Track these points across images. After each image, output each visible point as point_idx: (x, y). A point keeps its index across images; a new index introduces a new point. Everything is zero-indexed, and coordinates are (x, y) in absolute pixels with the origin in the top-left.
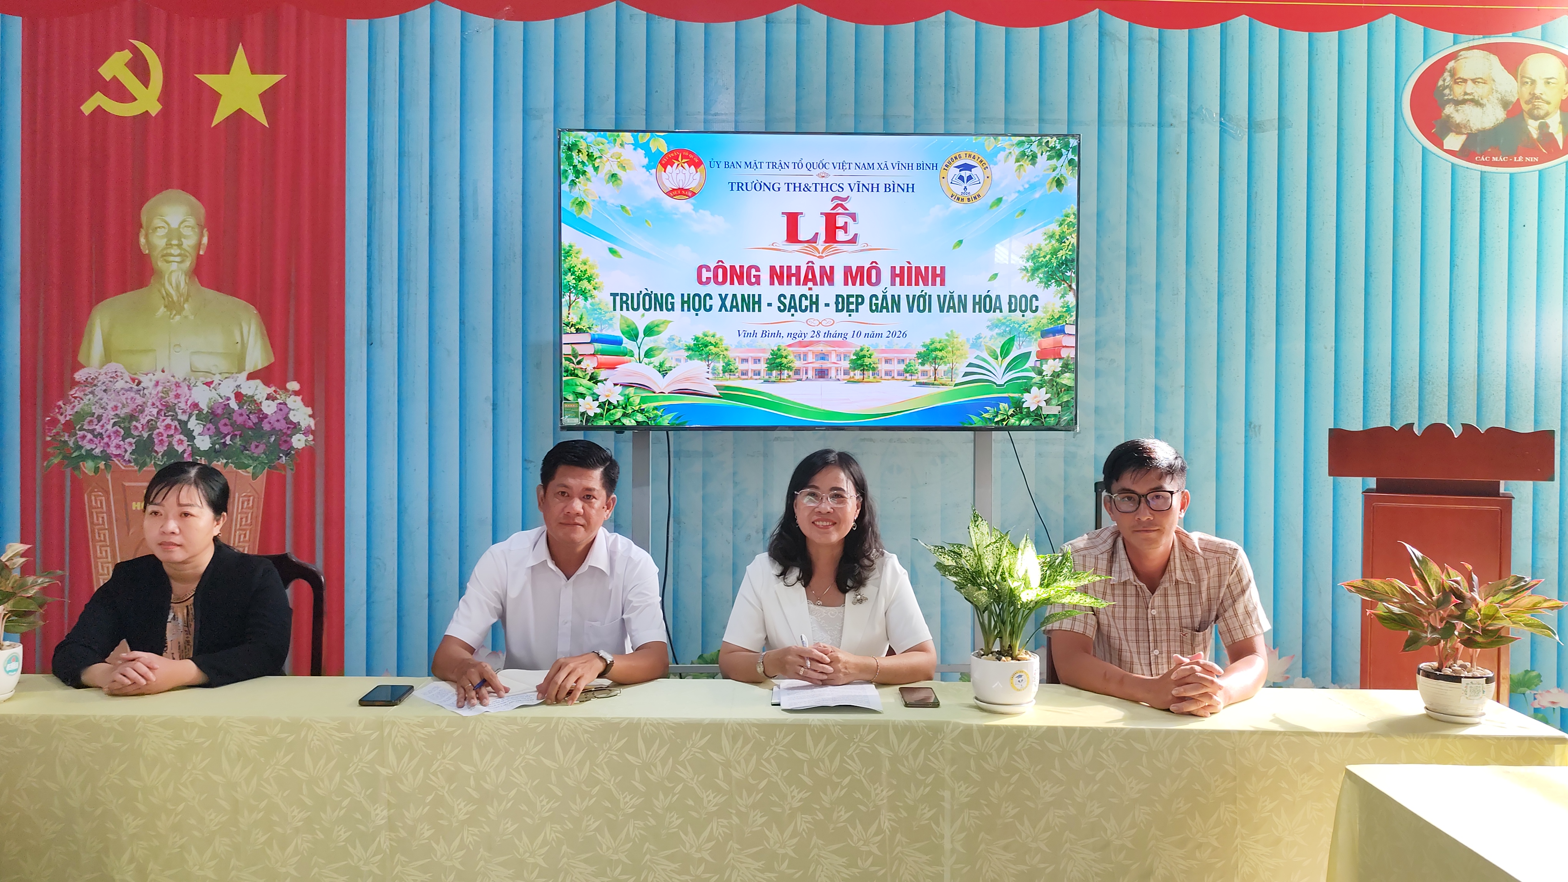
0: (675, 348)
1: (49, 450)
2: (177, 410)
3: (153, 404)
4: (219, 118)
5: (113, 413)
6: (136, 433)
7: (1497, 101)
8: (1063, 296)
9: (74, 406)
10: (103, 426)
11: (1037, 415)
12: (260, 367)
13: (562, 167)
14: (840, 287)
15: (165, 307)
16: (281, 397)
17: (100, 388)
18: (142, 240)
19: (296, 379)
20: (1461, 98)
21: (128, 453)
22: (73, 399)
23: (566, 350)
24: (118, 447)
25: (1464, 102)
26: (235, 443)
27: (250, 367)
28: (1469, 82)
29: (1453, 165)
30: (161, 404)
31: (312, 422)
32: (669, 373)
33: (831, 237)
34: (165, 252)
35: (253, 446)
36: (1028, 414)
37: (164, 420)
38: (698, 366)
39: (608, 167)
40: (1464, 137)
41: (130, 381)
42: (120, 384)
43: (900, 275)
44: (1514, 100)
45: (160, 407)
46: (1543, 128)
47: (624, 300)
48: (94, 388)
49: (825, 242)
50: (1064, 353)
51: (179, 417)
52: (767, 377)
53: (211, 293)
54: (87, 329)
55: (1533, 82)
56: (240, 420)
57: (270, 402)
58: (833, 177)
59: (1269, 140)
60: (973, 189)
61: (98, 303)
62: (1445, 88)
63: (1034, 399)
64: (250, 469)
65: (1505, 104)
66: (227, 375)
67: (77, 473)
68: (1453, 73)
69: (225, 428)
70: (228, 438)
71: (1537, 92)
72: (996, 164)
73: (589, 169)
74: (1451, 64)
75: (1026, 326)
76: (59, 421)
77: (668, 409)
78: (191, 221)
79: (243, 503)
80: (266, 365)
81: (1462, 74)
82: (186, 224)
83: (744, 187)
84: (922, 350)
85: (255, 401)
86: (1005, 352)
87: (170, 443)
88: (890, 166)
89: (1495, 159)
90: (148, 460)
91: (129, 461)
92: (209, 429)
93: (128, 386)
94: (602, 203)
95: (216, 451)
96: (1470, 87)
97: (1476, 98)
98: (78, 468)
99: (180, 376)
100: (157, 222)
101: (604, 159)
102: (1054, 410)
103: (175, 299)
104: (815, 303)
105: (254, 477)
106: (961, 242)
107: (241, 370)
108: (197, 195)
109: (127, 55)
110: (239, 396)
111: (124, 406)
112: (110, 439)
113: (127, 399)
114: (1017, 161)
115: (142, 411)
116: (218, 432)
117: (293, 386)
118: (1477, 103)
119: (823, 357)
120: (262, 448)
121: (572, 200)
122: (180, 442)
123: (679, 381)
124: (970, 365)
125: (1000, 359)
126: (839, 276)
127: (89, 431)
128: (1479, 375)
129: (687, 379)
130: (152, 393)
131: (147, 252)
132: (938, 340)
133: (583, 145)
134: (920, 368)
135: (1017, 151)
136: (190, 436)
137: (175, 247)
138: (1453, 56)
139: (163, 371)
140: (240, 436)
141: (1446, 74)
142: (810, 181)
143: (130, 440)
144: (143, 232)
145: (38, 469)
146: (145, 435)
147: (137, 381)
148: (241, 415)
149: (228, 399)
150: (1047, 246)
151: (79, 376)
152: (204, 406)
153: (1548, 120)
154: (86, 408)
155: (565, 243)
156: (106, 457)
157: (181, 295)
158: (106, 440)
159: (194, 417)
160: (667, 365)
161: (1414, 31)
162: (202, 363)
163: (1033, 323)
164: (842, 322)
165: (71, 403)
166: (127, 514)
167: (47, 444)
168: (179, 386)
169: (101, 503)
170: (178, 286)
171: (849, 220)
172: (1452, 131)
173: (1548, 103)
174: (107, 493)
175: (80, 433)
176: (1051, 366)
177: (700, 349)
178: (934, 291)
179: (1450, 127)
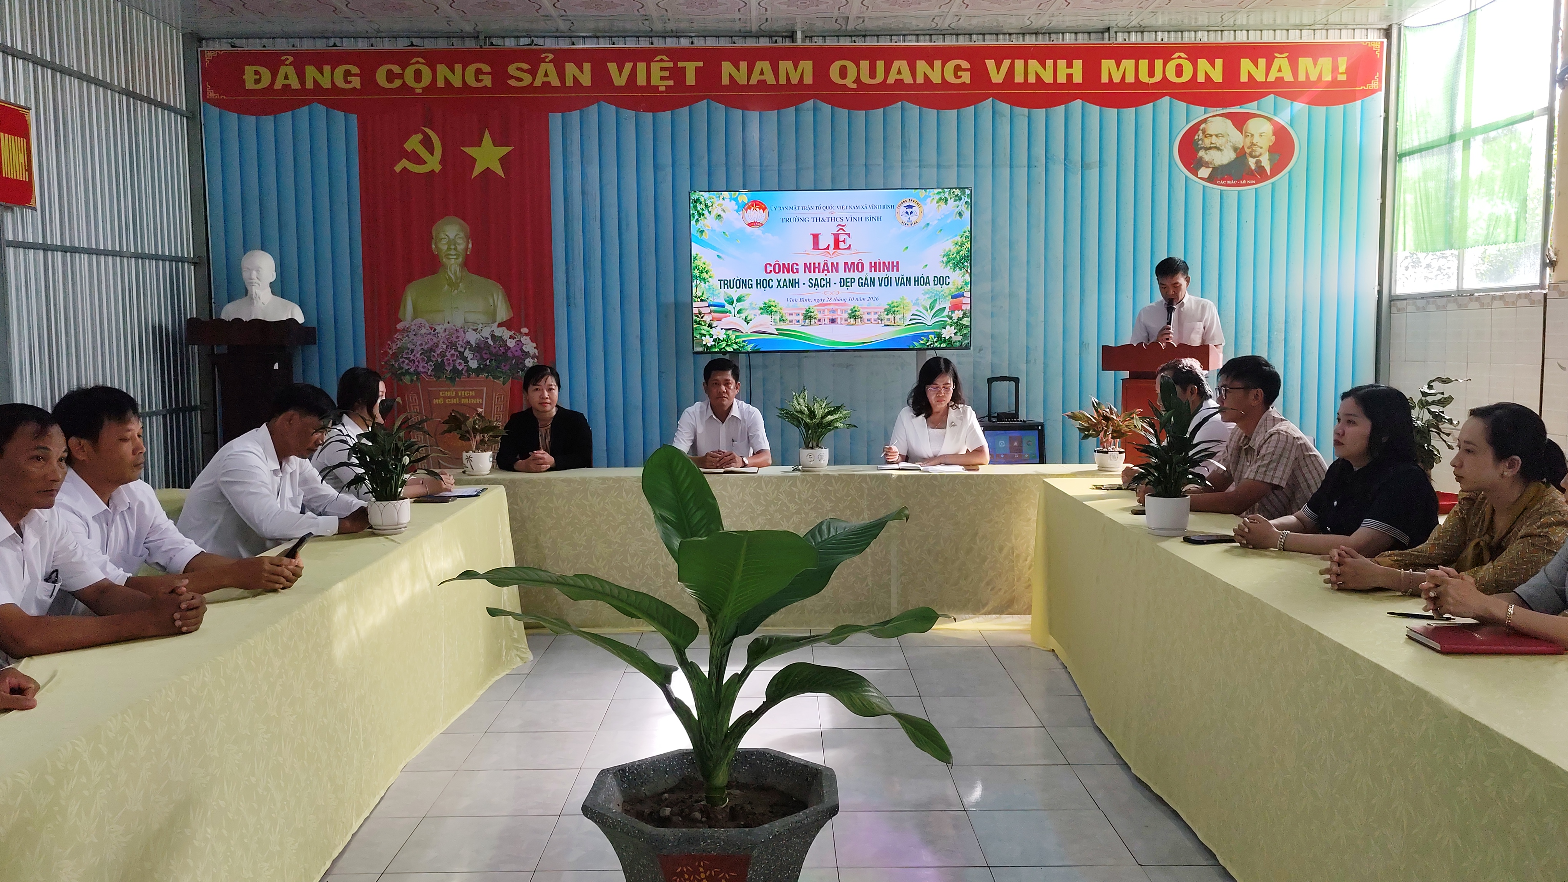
0: (753, 308)
2: (458, 345)
3: (443, 342)
5: (420, 348)
6: (434, 360)
7: (1230, 148)
8: (963, 276)
9: (397, 345)
10: (414, 356)
11: (949, 341)
12: (504, 320)
13: (691, 212)
14: (842, 274)
15: (448, 285)
16: (518, 337)
17: (412, 333)
18: (434, 246)
19: (526, 326)
20: (1209, 146)
21: (430, 371)
22: (396, 340)
23: (695, 311)
24: (424, 367)
25: (1210, 148)
26: (492, 364)
27: (499, 320)
28: (1214, 136)
30: (448, 342)
31: (536, 351)
32: (750, 322)
33: (837, 246)
34: (447, 253)
35: (502, 365)
36: (945, 341)
37: (450, 352)
38: (766, 318)
39: (716, 211)
40: (1210, 170)
41: (429, 328)
42: (423, 331)
43: (874, 266)
44: (1241, 147)
45: (448, 344)
46: (1258, 163)
47: (725, 284)
48: (408, 333)
49: (834, 249)
50: (964, 307)
51: (459, 350)
52: (803, 324)
53: (475, 276)
54: (403, 299)
55: (1252, 135)
56: (494, 351)
57: (512, 340)
58: (837, 213)
59: (1093, 174)
60: (913, 218)
61: (409, 283)
62: (1199, 140)
63: (948, 333)
64: (501, 379)
65: (1235, 149)
66: (486, 325)
67: (400, 383)
68: (1204, 131)
69: (486, 355)
70: (488, 361)
71: (1255, 142)
72: (926, 204)
73: (706, 212)
74: (1203, 126)
75: (943, 293)
76: (389, 353)
77: (750, 342)
78: (462, 235)
79: (498, 398)
80: (508, 318)
81: (1209, 132)
82: (459, 236)
83: (789, 220)
84: (887, 307)
85: (503, 339)
86: (932, 308)
87: (454, 366)
88: (868, 207)
89: (1229, 182)
90: (442, 375)
91: (431, 375)
92: (476, 356)
93: (428, 332)
94: (713, 230)
95: (481, 369)
96: (1214, 139)
97: (1218, 146)
98: (401, 380)
99: (459, 326)
100: (441, 236)
101: (714, 207)
102: (959, 338)
103: (454, 280)
104: (828, 282)
105: (504, 383)
106: (907, 247)
107: (494, 322)
109: (420, 137)
110: (493, 337)
111: (426, 344)
112: (419, 363)
113: (428, 339)
114: (937, 202)
115: (437, 346)
116: (482, 358)
117: (525, 330)
118: (1218, 149)
119: (833, 312)
120: (508, 367)
121: (697, 229)
122: (460, 364)
123: (756, 326)
124: (913, 315)
125: (929, 311)
126: (841, 267)
127: (406, 358)
129: (760, 325)
130: (442, 335)
131: (436, 253)
132: (895, 301)
133: (702, 199)
134: (886, 317)
135: (937, 197)
136: (467, 362)
137: (453, 250)
138: (1205, 121)
139: (449, 323)
140: (495, 360)
141: (1200, 132)
142: (825, 216)
143: (431, 363)
144: (434, 241)
146: (440, 360)
148: (495, 348)
149: (487, 338)
150: (954, 249)
151: (399, 326)
152: (473, 343)
153: (1261, 158)
154: (404, 345)
155: (694, 254)
156: (418, 373)
157: (457, 278)
159: (468, 349)
160: (749, 319)
161: (1181, 106)
162: (472, 318)
163: (947, 292)
164: (844, 292)
165: (395, 342)
166: (431, 406)
169: (415, 400)
170: (455, 273)
171: (846, 237)
172: (1203, 166)
173: (1261, 148)
174: (418, 394)
175: (401, 360)
176: (958, 314)
177: (767, 309)
178: (893, 275)
179: (1202, 163)
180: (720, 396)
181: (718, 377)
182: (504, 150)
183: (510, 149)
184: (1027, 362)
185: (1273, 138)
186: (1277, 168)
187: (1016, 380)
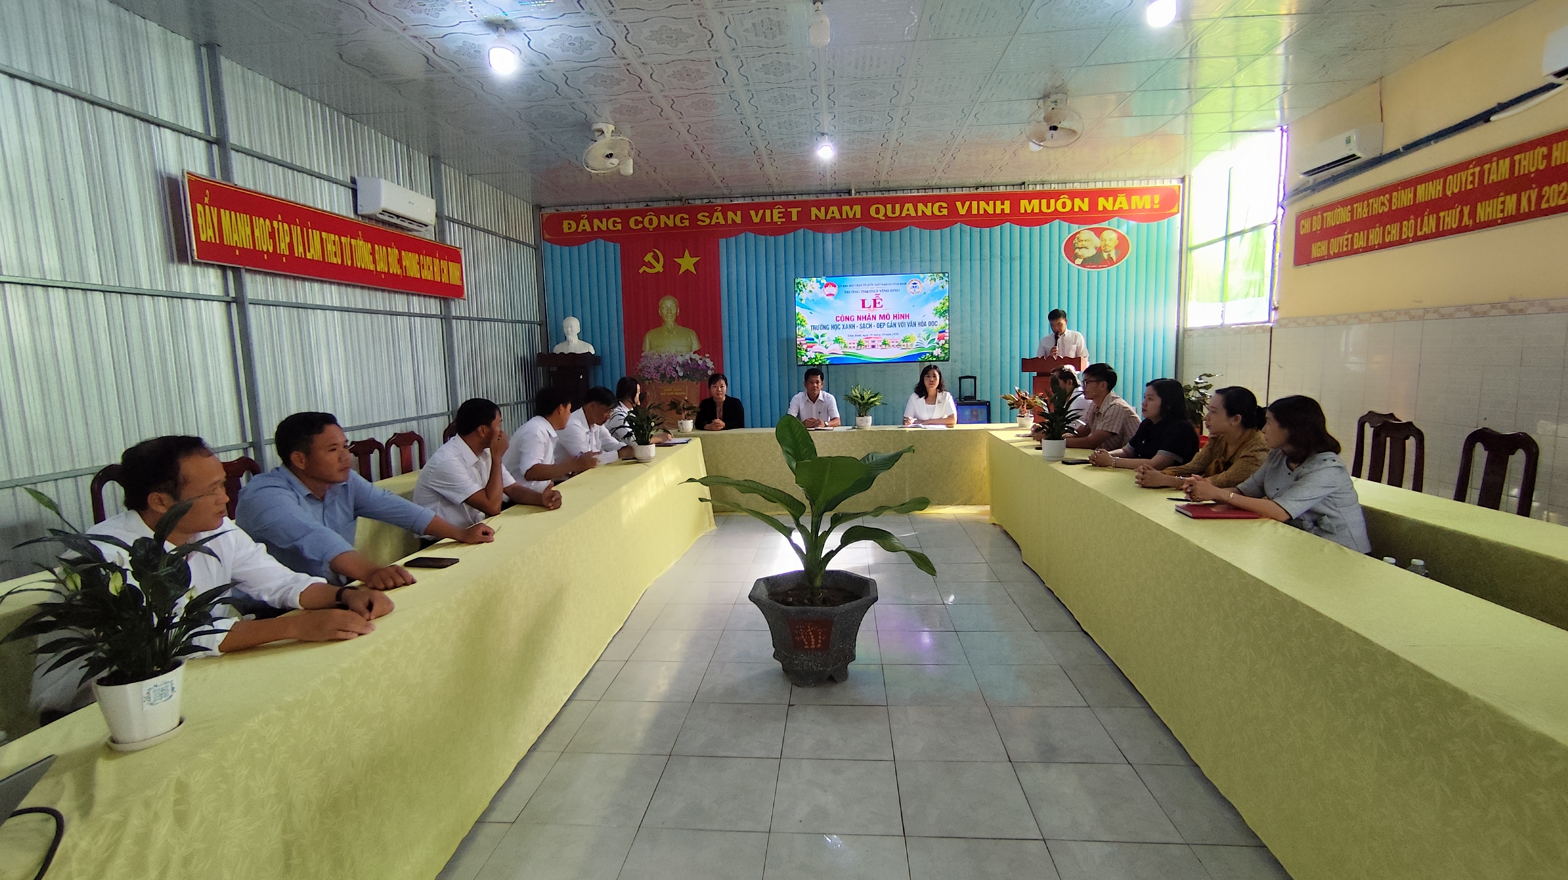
0: (830, 340)
2: (673, 364)
4: (681, 272)
5: (654, 365)
7: (1093, 247)
8: (945, 321)
10: (650, 370)
11: (938, 357)
12: (697, 350)
13: (796, 289)
14: (878, 321)
15: (668, 332)
16: (704, 359)
18: (660, 312)
19: (708, 353)
20: (1081, 246)
21: (659, 378)
22: (641, 361)
23: (798, 343)
24: (657, 375)
25: (1082, 248)
27: (694, 350)
28: (1084, 241)
32: (828, 348)
33: (875, 306)
34: (667, 315)
35: (696, 374)
38: (837, 345)
39: (809, 288)
40: (1082, 260)
42: (655, 357)
43: (896, 316)
44: (1099, 246)
46: (1109, 255)
47: (814, 327)
49: (873, 307)
50: (945, 338)
52: (857, 348)
53: (681, 327)
54: (644, 340)
55: (1106, 240)
56: (692, 366)
58: (875, 288)
59: (1017, 263)
60: (917, 290)
61: (647, 331)
62: (1076, 243)
63: (937, 352)
65: (1096, 248)
66: (687, 352)
68: (1078, 238)
69: (688, 369)
70: (688, 372)
71: (1107, 243)
72: (924, 282)
73: (804, 289)
74: (1078, 235)
75: (934, 330)
77: (828, 359)
78: (674, 305)
80: (699, 348)
81: (1081, 238)
82: (672, 306)
83: (849, 292)
84: (903, 338)
86: (928, 339)
88: (892, 284)
89: (1092, 266)
90: (665, 380)
92: (682, 369)
94: (807, 299)
95: (685, 376)
96: (1084, 243)
97: (1086, 246)
99: (673, 353)
100: (664, 306)
101: (808, 286)
102: (943, 355)
104: (871, 326)
105: (697, 384)
106: (914, 306)
107: (691, 351)
109: (652, 254)
110: (691, 359)
111: (656, 363)
114: (930, 281)
117: (707, 355)
118: (1086, 248)
119: (874, 342)
120: (699, 375)
121: (799, 298)
123: (831, 350)
124: (917, 342)
125: (926, 340)
126: (878, 317)
129: (834, 350)
131: (661, 315)
132: (907, 335)
133: (801, 282)
134: (902, 344)
135: (930, 278)
136: (677, 372)
137: (670, 313)
138: (1078, 233)
139: (668, 352)
140: (692, 371)
141: (1076, 239)
142: (868, 290)
144: (659, 309)
148: (692, 364)
150: (940, 306)
151: (642, 355)
152: (680, 362)
153: (1110, 253)
154: (645, 364)
155: (797, 312)
156: (652, 379)
157: (672, 328)
158: (652, 374)
160: (827, 346)
161: (1065, 225)
162: (679, 349)
163: (936, 329)
164: (879, 331)
166: (659, 397)
170: (671, 325)
171: (880, 300)
172: (1078, 258)
173: (1111, 247)
175: (648, 372)
176: (942, 342)
177: (837, 341)
178: (906, 321)
179: (1077, 256)
180: (814, 389)
181: (813, 379)
182: (696, 259)
183: (698, 259)
184: (981, 367)
185: (1117, 242)
186: (1119, 259)
187: (975, 378)
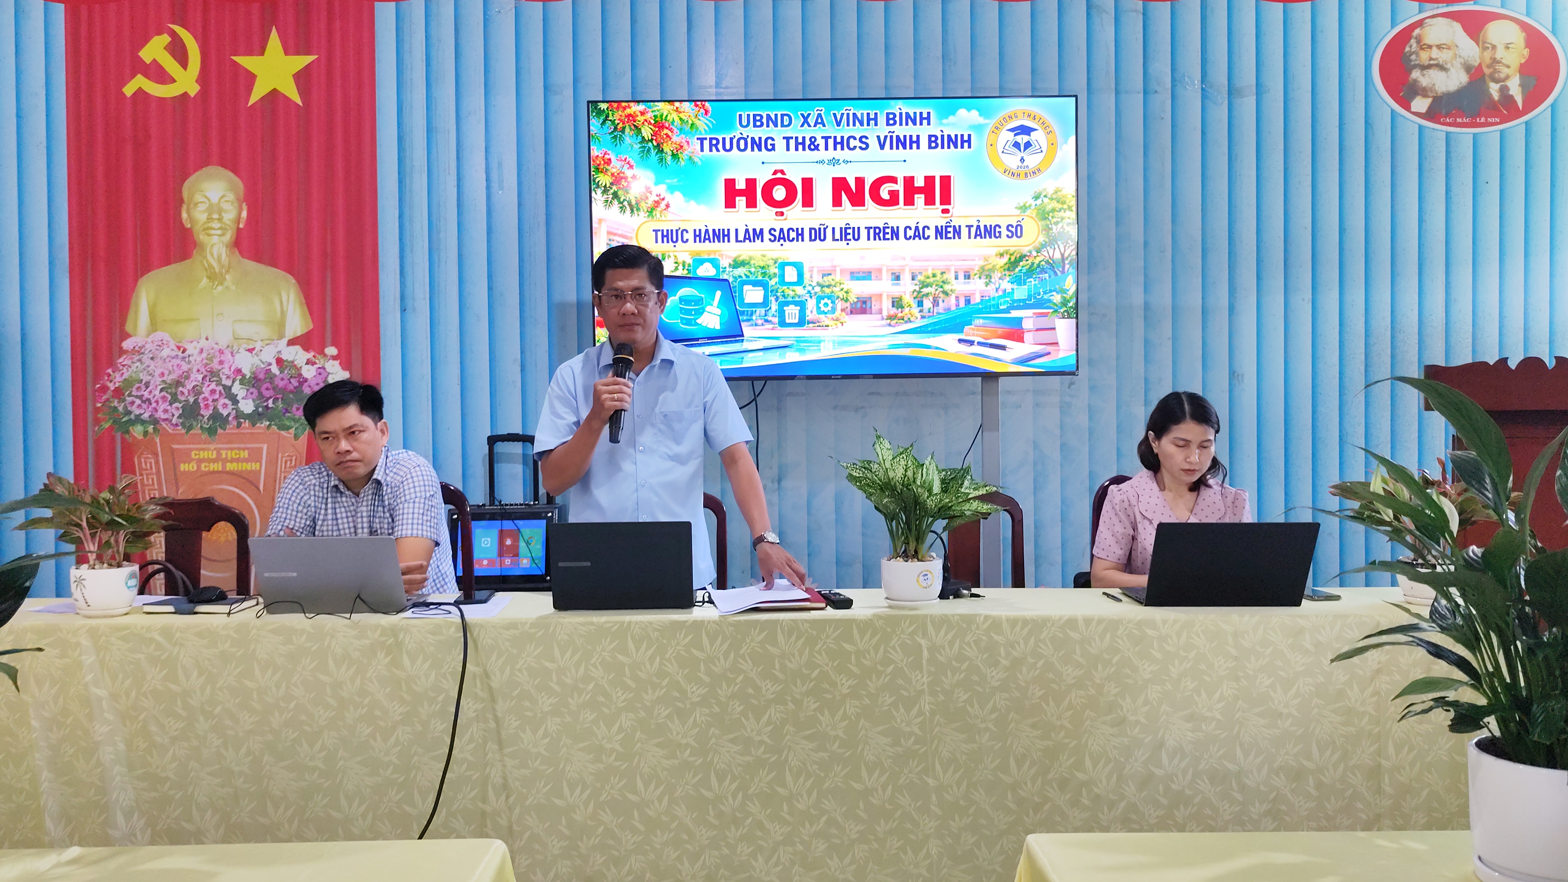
1: (99, 416)
2: (221, 375)
3: (198, 371)
4: (255, 97)
5: (161, 380)
6: (182, 398)
7: (1460, 66)
9: (123, 374)
12: (299, 334)
15: (208, 277)
16: (320, 362)
17: (147, 356)
18: (184, 215)
19: (334, 344)
20: (1426, 63)
21: (175, 417)
22: (121, 368)
25: (1429, 67)
26: (277, 406)
27: (290, 334)
28: (1434, 48)
29: (1420, 127)
30: (206, 370)
34: (206, 226)
37: (209, 386)
40: (1430, 100)
42: (166, 352)
44: (1476, 64)
45: (205, 373)
46: (1504, 90)
48: (142, 356)
51: (223, 383)
53: (251, 265)
54: (133, 301)
55: (1494, 47)
56: (281, 384)
57: (309, 367)
59: (1247, 105)
61: (142, 275)
62: (1411, 54)
64: (292, 431)
65: (1468, 68)
66: (268, 342)
67: (127, 436)
68: (1419, 40)
69: (268, 392)
70: (271, 401)
71: (1498, 56)
74: (1417, 32)
76: (108, 388)
78: (231, 196)
79: (286, 462)
80: (305, 331)
81: (1428, 40)
82: (225, 199)
85: (295, 366)
87: (215, 409)
89: (1459, 120)
90: (195, 423)
91: (177, 425)
92: (252, 393)
93: (173, 354)
95: (259, 414)
96: (1435, 53)
97: (1441, 62)
98: (128, 432)
99: (223, 344)
100: (198, 198)
103: (217, 270)
105: (296, 437)
107: (281, 337)
108: (235, 171)
109: (165, 39)
110: (279, 361)
111: (170, 373)
112: (158, 404)
113: (173, 366)
115: (188, 378)
116: (261, 396)
117: (331, 351)
118: (1441, 67)
122: (225, 406)
127: (137, 397)
128: (1446, 323)
130: (197, 360)
131: (189, 226)
136: (234, 400)
137: (216, 221)
138: (1420, 23)
139: (207, 339)
140: (282, 399)
141: (1413, 41)
143: (177, 405)
144: (184, 207)
145: (90, 433)
146: (192, 400)
147: (182, 349)
148: (282, 379)
149: (270, 364)
151: (127, 345)
152: (247, 372)
153: (1509, 83)
154: (134, 375)
156: (155, 421)
157: (222, 267)
158: (154, 405)
159: (237, 382)
162: (244, 331)
165: (120, 370)
166: (175, 475)
167: (97, 410)
168: (222, 353)
169: (151, 465)
170: (219, 259)
172: (1419, 94)
173: (1508, 67)
174: (156, 455)
175: (129, 399)
179: (1416, 90)
182: (302, 61)
183: (309, 59)
185: (1526, 52)
186: (1534, 99)
